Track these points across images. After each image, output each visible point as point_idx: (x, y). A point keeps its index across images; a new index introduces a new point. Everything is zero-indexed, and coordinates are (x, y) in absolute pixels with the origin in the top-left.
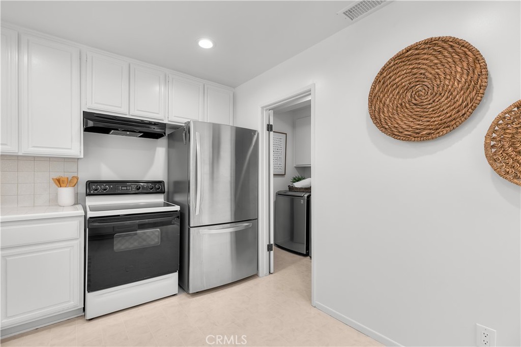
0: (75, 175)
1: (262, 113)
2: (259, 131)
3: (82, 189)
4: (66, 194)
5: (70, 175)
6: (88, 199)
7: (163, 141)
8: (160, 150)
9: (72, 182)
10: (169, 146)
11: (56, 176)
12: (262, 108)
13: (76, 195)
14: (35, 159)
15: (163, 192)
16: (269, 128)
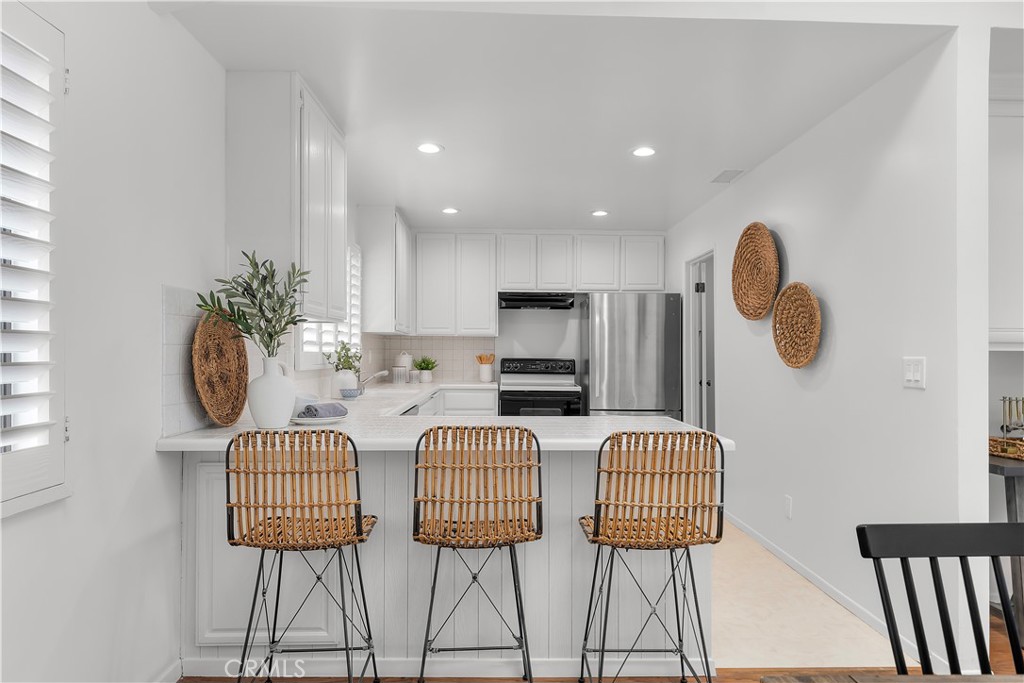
0: (492, 352)
1: (688, 270)
2: (684, 294)
3: (498, 367)
4: (486, 370)
5: (488, 353)
6: (503, 376)
7: (576, 310)
8: (572, 322)
9: (489, 359)
10: (581, 317)
11: (479, 353)
12: (688, 263)
13: (494, 372)
14: (463, 338)
15: (573, 373)
16: (700, 288)
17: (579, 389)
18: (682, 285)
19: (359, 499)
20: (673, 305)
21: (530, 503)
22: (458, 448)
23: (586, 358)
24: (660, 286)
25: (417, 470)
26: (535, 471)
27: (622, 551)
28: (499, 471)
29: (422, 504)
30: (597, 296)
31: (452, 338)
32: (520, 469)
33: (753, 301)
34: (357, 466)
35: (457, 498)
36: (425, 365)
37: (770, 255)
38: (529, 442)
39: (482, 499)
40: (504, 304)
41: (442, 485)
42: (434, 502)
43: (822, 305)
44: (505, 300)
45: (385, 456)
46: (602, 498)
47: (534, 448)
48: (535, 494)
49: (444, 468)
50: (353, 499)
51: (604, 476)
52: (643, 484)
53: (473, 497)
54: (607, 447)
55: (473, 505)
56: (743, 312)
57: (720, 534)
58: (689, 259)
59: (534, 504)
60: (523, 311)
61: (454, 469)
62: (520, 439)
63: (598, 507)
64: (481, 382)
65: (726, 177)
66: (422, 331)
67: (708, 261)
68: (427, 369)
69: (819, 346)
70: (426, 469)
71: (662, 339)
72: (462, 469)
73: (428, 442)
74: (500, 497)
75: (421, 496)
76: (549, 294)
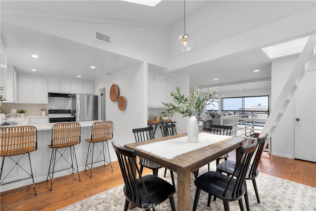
1: (99, 91)
2: (98, 96)
3: (48, 112)
4: (44, 113)
5: (45, 108)
6: (49, 114)
7: (71, 98)
8: (70, 101)
9: (45, 110)
10: (73, 100)
11: (41, 108)
12: (99, 89)
13: (46, 113)
14: (35, 104)
15: (70, 113)
16: (102, 95)
17: (73, 117)
18: (98, 93)
19: (37, 140)
20: (96, 98)
21: (78, 137)
22: (63, 128)
23: (74, 109)
24: (93, 94)
25: (52, 133)
26: (79, 130)
27: (95, 143)
28: (72, 131)
29: (53, 140)
30: (77, 95)
31: (32, 104)
32: (76, 130)
33: (114, 98)
34: (37, 133)
35: (62, 137)
36: (22, 112)
37: (117, 90)
38: (78, 125)
39: (68, 137)
40: (50, 96)
41: (59, 135)
42: (56, 139)
43: (126, 99)
44: (50, 95)
45: (43, 131)
46: (93, 134)
47: (79, 127)
48: (79, 135)
49: (59, 132)
50: (35, 140)
51: (93, 130)
52: (100, 131)
53: (66, 137)
54: (94, 125)
55: (66, 138)
56: (112, 100)
57: (112, 137)
58: (100, 88)
59: (79, 137)
60: (55, 97)
61: (61, 132)
62: (76, 125)
63: (92, 135)
64: (42, 116)
65: (109, 74)
66: (20, 102)
67: (104, 89)
68: (23, 113)
69: (125, 107)
70: (55, 132)
71: (93, 105)
72: (63, 132)
73: (55, 127)
74: (72, 136)
75: (53, 138)
76: (64, 94)
